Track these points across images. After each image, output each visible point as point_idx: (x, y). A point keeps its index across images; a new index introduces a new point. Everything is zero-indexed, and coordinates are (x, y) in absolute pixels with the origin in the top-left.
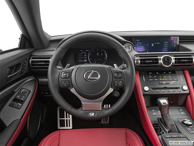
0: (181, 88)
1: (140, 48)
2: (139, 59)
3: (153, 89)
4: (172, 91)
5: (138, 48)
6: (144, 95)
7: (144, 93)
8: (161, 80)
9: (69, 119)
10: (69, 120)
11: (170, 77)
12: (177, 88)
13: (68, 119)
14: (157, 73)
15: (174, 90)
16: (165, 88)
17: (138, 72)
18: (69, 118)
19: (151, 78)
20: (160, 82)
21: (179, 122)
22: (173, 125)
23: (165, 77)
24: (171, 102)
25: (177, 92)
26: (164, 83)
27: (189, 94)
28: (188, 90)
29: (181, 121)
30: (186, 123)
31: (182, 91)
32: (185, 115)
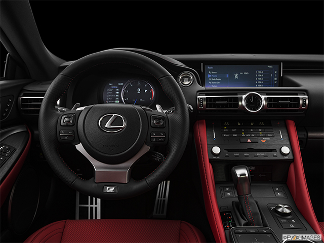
0: (278, 150)
1: (213, 81)
2: (204, 98)
3: (229, 151)
4: (261, 156)
5: (210, 81)
6: (211, 161)
7: (210, 158)
8: (244, 135)
9: (96, 206)
10: (96, 208)
11: (260, 130)
12: (271, 150)
13: (94, 206)
14: (239, 124)
15: (266, 154)
16: (251, 150)
17: (205, 121)
18: (96, 204)
19: (226, 133)
20: (243, 140)
21: (269, 209)
22: (255, 214)
23: (252, 130)
24: (260, 175)
25: (270, 156)
26: (249, 141)
27: (293, 161)
28: (291, 154)
29: (272, 208)
30: (280, 210)
31: (280, 155)
32: (283, 198)
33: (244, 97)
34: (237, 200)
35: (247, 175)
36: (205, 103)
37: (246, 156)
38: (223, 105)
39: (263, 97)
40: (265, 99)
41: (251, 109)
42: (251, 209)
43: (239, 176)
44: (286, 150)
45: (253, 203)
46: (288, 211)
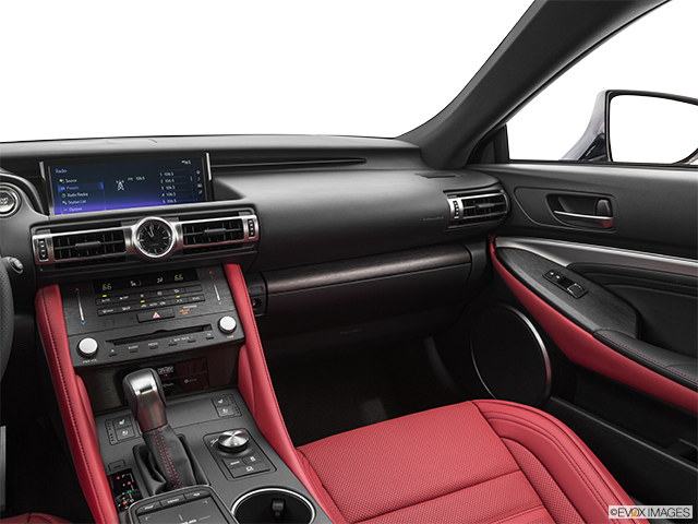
0: (214, 326)
1: (72, 199)
2: (48, 240)
3: (116, 342)
4: (183, 342)
5: (64, 199)
6: (78, 371)
7: (76, 365)
8: (144, 306)
11: (176, 291)
12: (201, 328)
14: (134, 284)
15: (192, 336)
16: (161, 334)
17: (57, 287)
19: (107, 306)
20: (142, 316)
21: (208, 445)
22: (179, 463)
23: (160, 293)
24: (186, 381)
25: (200, 340)
26: (156, 315)
27: (243, 342)
28: (239, 330)
29: (213, 442)
30: (227, 443)
31: (220, 334)
32: (233, 416)
33: (134, 228)
34: (141, 441)
35: (155, 389)
36: (51, 249)
37: (152, 348)
38: (93, 250)
39: (173, 225)
40: (178, 228)
41: (152, 252)
42: (170, 455)
43: (138, 393)
44: (228, 323)
45: (174, 441)
46: (242, 441)
